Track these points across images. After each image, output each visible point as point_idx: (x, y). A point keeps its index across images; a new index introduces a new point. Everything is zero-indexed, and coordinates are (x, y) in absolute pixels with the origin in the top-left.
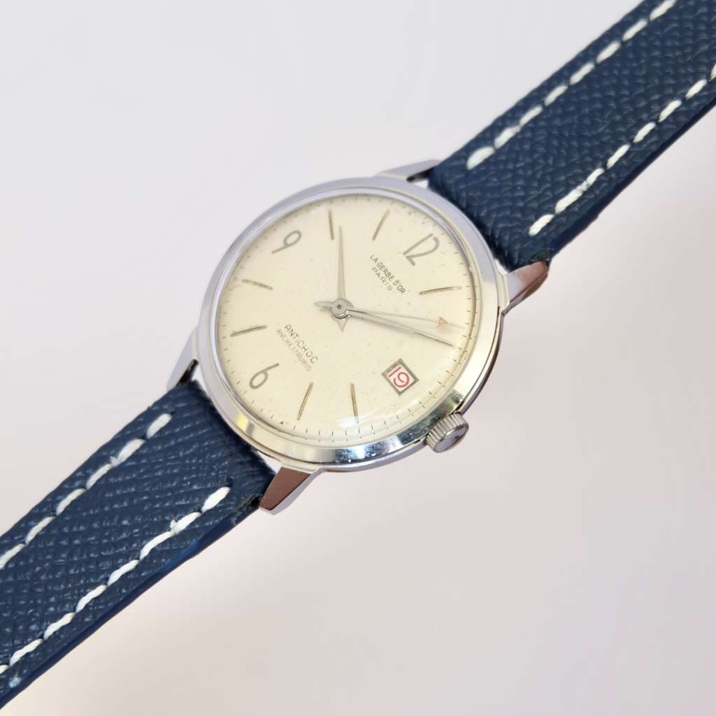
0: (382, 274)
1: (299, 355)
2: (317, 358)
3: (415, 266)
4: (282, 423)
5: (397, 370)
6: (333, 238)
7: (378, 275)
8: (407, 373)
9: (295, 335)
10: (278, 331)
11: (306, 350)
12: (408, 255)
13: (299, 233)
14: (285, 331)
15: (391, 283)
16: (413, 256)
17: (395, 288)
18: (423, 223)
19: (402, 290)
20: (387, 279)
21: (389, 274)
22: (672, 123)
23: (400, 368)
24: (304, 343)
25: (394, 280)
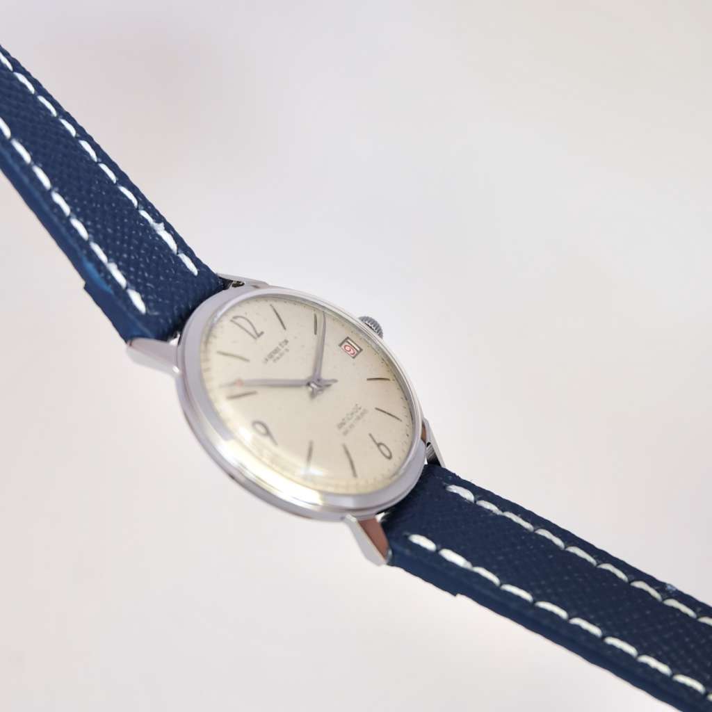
0: (277, 355)
2: (356, 405)
3: (264, 332)
6: (255, 393)
7: (278, 358)
10: (345, 434)
12: (255, 336)
15: (282, 350)
16: (256, 333)
17: (286, 347)
19: (286, 342)
20: (280, 352)
21: (276, 350)
24: (348, 415)
25: (280, 347)
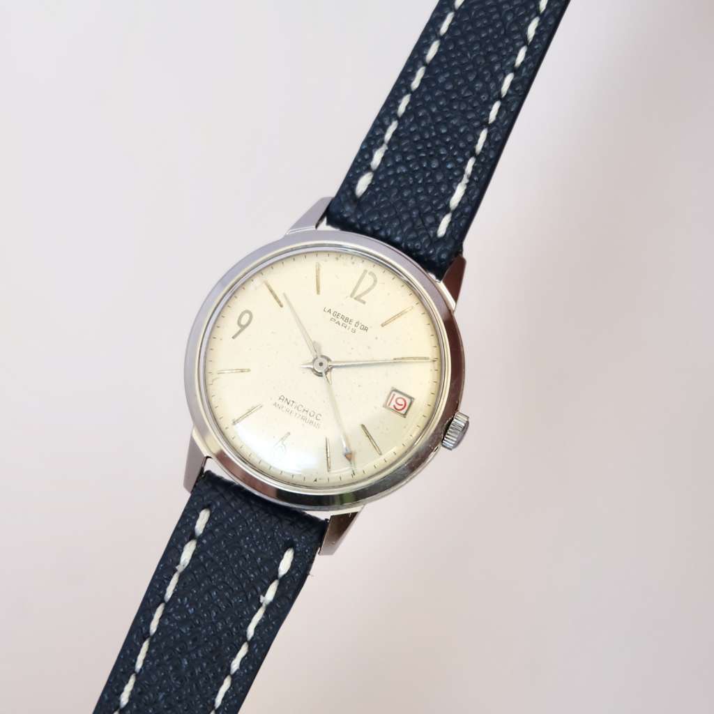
1: (304, 419)
2: (321, 415)
3: (366, 304)
4: (316, 480)
5: (393, 397)
6: (281, 306)
8: (401, 396)
9: (291, 403)
10: (275, 404)
11: (307, 411)
12: (355, 296)
13: (247, 312)
14: (280, 402)
15: (352, 326)
16: (360, 296)
17: (358, 329)
18: (353, 263)
20: (347, 324)
21: (347, 319)
22: (514, 95)
23: (394, 395)
24: (302, 406)
